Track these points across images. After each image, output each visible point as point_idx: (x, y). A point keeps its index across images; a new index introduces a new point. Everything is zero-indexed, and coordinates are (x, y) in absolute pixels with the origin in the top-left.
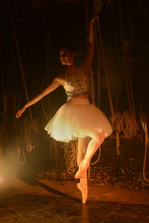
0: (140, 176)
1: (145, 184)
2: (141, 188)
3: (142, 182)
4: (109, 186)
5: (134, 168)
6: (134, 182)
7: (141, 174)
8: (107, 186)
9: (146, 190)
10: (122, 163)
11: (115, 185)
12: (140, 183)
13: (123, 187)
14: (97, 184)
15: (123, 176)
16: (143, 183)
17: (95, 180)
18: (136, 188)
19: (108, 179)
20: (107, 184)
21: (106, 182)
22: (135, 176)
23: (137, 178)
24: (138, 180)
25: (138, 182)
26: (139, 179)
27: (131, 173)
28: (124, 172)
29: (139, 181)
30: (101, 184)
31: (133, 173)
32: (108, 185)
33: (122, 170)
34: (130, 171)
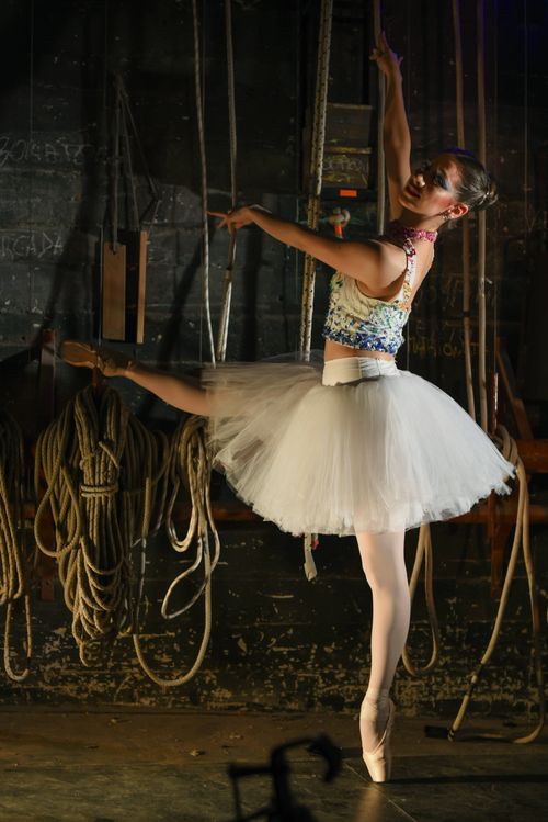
0: (313, 657)
1: (328, 686)
2: (311, 704)
3: (315, 681)
4: (178, 705)
5: (291, 632)
6: (284, 683)
7: (313, 651)
8: (170, 706)
9: (330, 707)
10: (243, 612)
11: (206, 701)
12: (310, 684)
13: (240, 704)
14: (122, 703)
15: (241, 665)
16: (321, 685)
17: (112, 685)
18: (292, 706)
20: (166, 698)
22: (292, 659)
23: (297, 667)
24: (302, 675)
25: (299, 683)
26: (306, 670)
27: (275, 649)
28: (248, 648)
29: (306, 678)
30: (143, 700)
31: (281, 649)
32: (174, 703)
33: (238, 638)
34: (274, 640)
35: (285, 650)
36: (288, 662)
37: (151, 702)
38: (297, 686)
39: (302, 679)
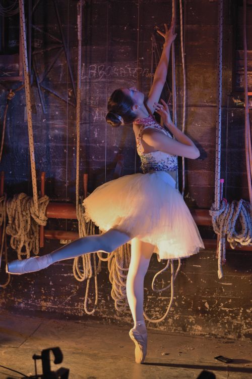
0: (241, 314)
1: (248, 328)
2: (240, 336)
3: (241, 325)
4: (177, 331)
5: (230, 301)
6: (227, 325)
7: (241, 311)
8: (173, 331)
9: (249, 339)
10: (207, 290)
11: (189, 330)
12: (239, 327)
13: (206, 334)
14: (151, 328)
15: (206, 315)
16: (245, 328)
18: (230, 336)
19: (175, 318)
20: (172, 327)
21: (170, 324)
22: (231, 314)
23: (233, 318)
24: (235, 322)
26: (237, 320)
27: (223, 309)
28: (210, 307)
29: (237, 323)
30: (161, 327)
32: (175, 330)
33: (205, 302)
34: (222, 304)
35: (227, 310)
36: (228, 315)
37: (164, 329)
38: (233, 327)
39: (236, 324)
